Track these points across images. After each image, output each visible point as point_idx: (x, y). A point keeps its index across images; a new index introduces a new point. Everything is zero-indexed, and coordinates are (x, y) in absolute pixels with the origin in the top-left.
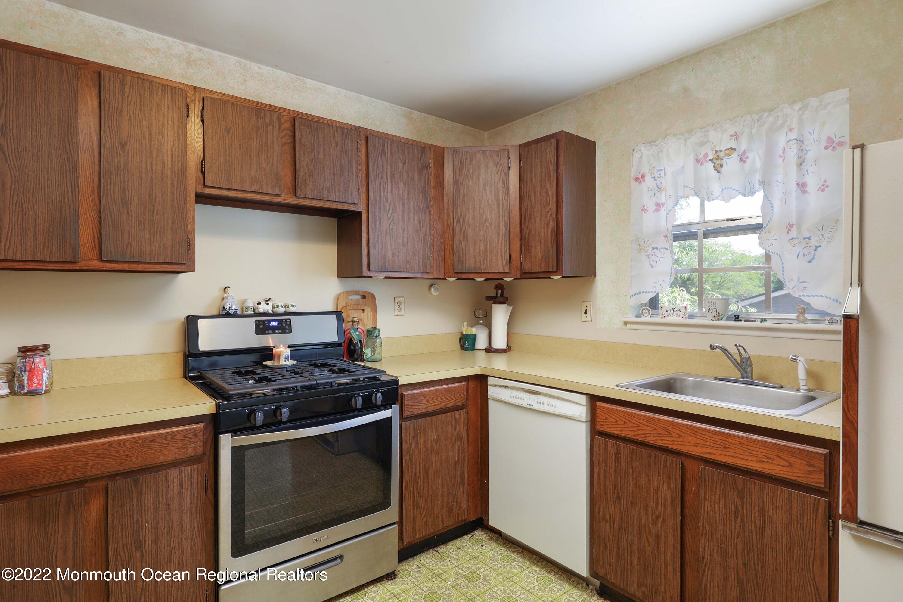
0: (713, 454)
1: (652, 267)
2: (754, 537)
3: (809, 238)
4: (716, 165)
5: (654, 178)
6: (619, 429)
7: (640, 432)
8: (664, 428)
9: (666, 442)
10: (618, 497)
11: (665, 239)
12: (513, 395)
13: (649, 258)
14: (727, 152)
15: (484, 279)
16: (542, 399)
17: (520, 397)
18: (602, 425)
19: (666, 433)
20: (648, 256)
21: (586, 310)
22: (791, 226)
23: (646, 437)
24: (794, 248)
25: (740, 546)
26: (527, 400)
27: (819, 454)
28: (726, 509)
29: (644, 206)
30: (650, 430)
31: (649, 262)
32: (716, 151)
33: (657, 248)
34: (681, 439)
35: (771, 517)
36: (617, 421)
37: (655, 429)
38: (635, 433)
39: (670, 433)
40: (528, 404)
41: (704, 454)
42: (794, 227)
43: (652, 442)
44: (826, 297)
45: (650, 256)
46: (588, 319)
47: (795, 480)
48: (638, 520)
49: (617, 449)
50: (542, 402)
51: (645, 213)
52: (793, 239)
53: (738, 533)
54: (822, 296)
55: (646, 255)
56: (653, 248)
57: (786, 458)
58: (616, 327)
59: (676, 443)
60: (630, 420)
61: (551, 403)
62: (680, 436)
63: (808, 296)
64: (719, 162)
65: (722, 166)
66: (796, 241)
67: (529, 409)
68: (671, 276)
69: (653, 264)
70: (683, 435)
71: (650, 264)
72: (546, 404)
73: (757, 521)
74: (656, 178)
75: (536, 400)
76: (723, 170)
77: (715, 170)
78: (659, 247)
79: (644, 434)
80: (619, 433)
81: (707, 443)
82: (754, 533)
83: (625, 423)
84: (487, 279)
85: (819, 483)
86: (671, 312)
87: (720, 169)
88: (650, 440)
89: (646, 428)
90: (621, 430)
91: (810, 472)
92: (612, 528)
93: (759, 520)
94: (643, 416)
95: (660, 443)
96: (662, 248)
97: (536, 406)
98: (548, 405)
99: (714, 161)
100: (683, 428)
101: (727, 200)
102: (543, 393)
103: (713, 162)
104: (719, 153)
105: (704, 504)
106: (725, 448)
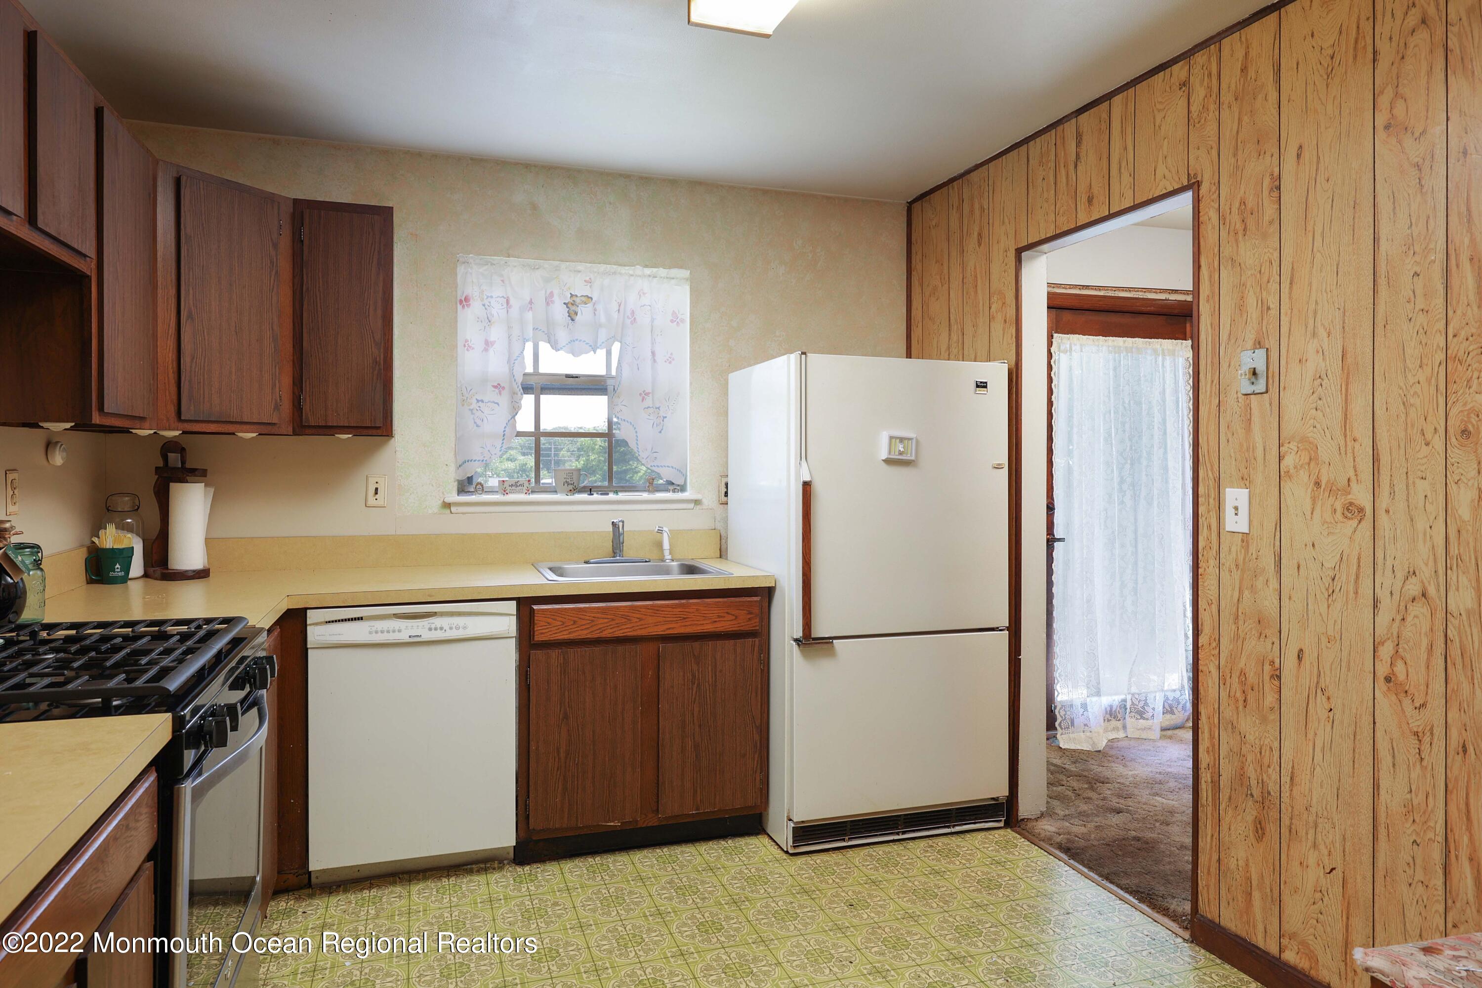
0: (673, 628)
1: (478, 426)
2: (708, 694)
3: (659, 408)
4: (571, 311)
5: (484, 305)
6: (566, 632)
7: (595, 628)
8: (623, 616)
9: (626, 631)
10: (566, 717)
11: (493, 389)
12: (374, 629)
13: (473, 414)
14: (583, 299)
15: (181, 432)
16: (437, 621)
17: (391, 629)
18: (542, 633)
19: (626, 620)
20: (471, 410)
21: (377, 489)
22: (647, 394)
23: (602, 632)
24: (649, 417)
25: (696, 709)
26: (406, 630)
27: (755, 601)
28: (684, 680)
29: (466, 341)
30: (606, 623)
31: (474, 419)
32: (572, 295)
33: (482, 401)
34: (642, 622)
35: (721, 671)
36: (563, 623)
37: (613, 620)
38: (588, 631)
39: (629, 620)
40: (410, 637)
41: (664, 631)
42: (650, 395)
43: (609, 636)
44: (672, 467)
45: (475, 411)
46: (380, 502)
47: (740, 630)
48: (591, 733)
49: (564, 658)
50: (439, 626)
51: (468, 350)
52: (649, 407)
53: (695, 699)
54: (668, 466)
55: (470, 410)
56: (478, 401)
57: (733, 613)
58: (430, 512)
59: (636, 628)
60: (581, 616)
61: (455, 625)
62: (641, 619)
63: (658, 466)
64: (573, 308)
65: (576, 313)
66: (651, 410)
67: (415, 643)
68: (503, 439)
69: (479, 422)
70: (644, 617)
71: (475, 423)
72: (446, 627)
73: (710, 680)
74: (486, 306)
75: (427, 626)
76: (577, 318)
77: (569, 316)
78: (486, 400)
79: (600, 629)
80: (566, 637)
81: (669, 619)
82: (708, 692)
83: (575, 622)
84: (184, 433)
85: (755, 626)
86: (514, 488)
87: (574, 318)
88: (607, 633)
89: (602, 621)
90: (570, 633)
91: (750, 619)
92: (557, 760)
93: (712, 677)
94: (598, 608)
95: (619, 633)
96: (489, 402)
97: (427, 636)
98: (451, 628)
99: (569, 305)
100: (644, 610)
101: (575, 353)
102: (439, 612)
103: (567, 307)
104: (574, 298)
105: (664, 684)
106: (685, 618)
